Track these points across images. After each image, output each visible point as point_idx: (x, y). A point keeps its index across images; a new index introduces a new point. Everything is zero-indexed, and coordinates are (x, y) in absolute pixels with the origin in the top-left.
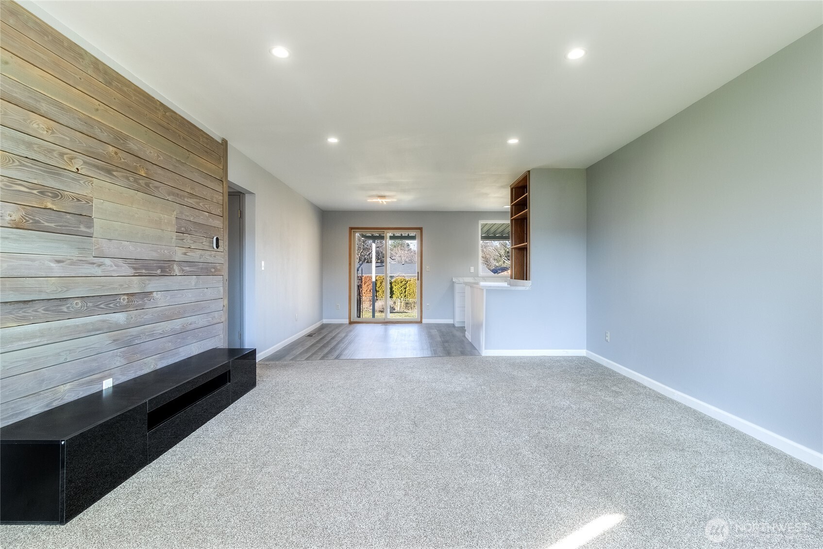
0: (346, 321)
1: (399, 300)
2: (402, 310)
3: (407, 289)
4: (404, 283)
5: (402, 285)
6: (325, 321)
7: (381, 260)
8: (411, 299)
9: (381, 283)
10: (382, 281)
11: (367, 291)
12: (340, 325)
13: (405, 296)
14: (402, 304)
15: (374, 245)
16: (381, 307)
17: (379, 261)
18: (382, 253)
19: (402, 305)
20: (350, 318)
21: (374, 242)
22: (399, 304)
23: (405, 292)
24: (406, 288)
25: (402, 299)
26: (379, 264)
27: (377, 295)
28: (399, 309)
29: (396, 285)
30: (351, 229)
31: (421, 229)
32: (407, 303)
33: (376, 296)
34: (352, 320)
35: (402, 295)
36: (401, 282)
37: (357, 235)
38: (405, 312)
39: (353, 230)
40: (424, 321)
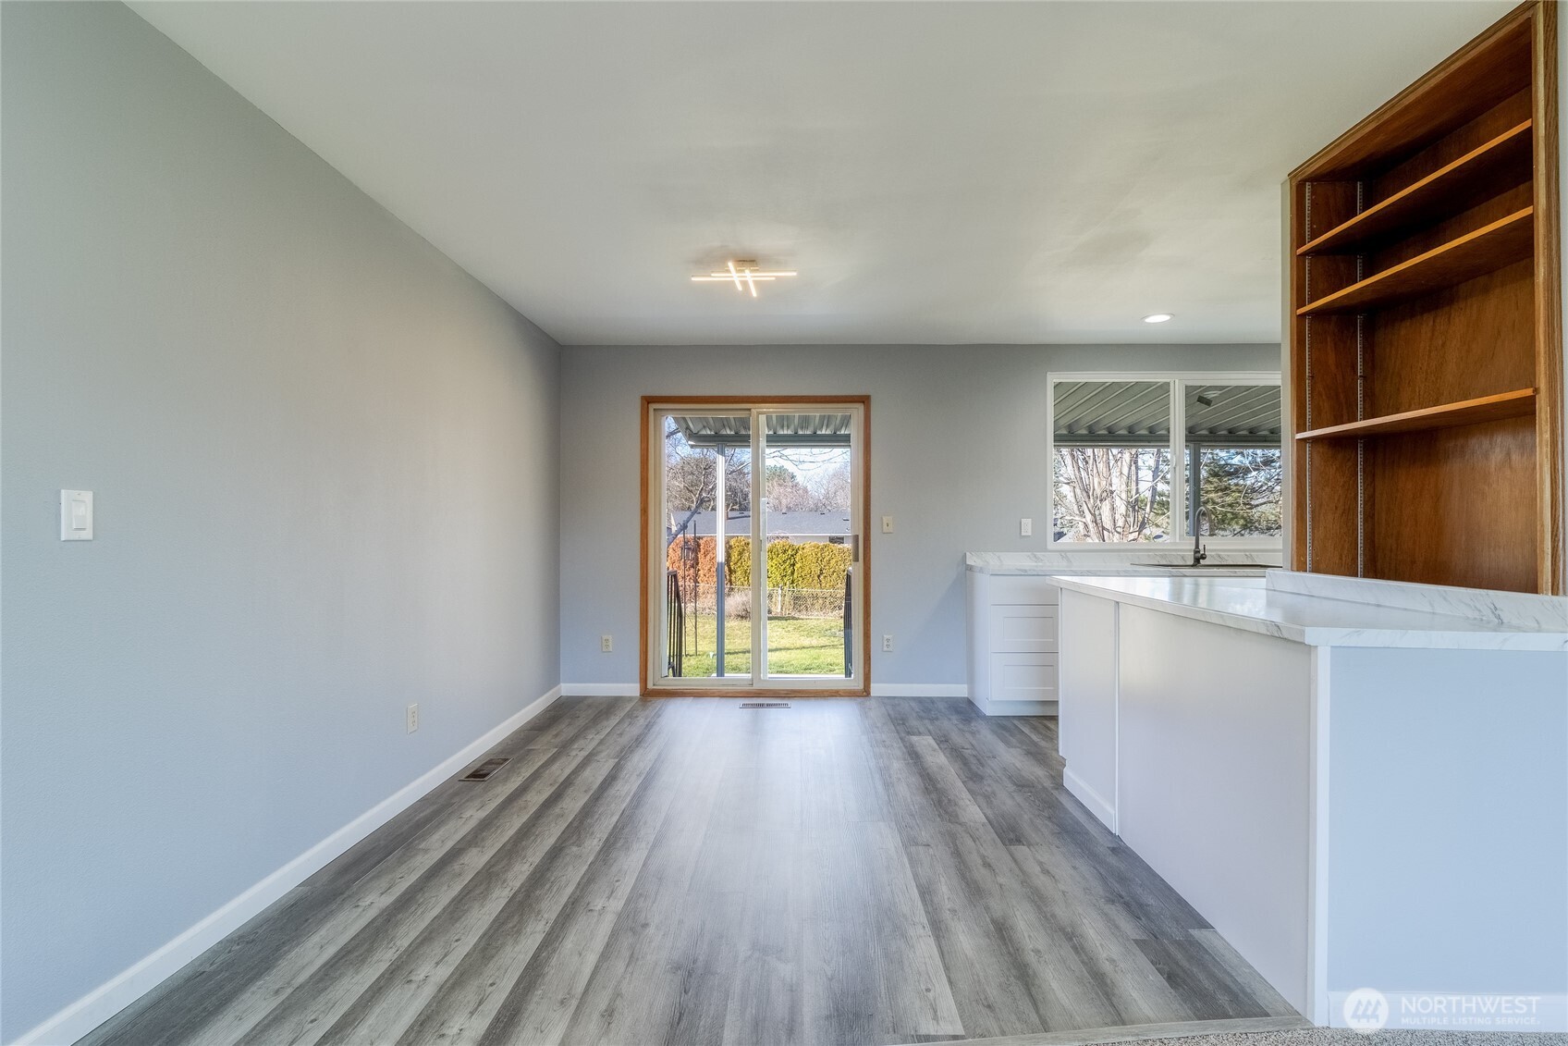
0: (632, 689)
1: (780, 591)
2: (786, 613)
3: (798, 566)
4: (790, 552)
5: (784, 558)
6: (567, 689)
7: (740, 504)
8: (805, 589)
9: (740, 554)
10: (744, 550)
11: (709, 570)
12: (612, 705)
13: (793, 582)
14: (787, 599)
15: (721, 460)
16: (740, 608)
17: (736, 507)
18: (742, 491)
19: (786, 603)
20: (644, 680)
21: (723, 453)
22: (780, 598)
23: (793, 573)
24: (794, 565)
25: (786, 588)
26: (736, 514)
27: (733, 579)
28: (779, 610)
29: (772, 559)
30: (648, 400)
31: (864, 400)
32: (797, 598)
33: (730, 581)
34: (650, 686)
35: (785, 579)
36: (785, 552)
37: (669, 423)
38: (794, 618)
39: (652, 406)
40: (877, 689)
